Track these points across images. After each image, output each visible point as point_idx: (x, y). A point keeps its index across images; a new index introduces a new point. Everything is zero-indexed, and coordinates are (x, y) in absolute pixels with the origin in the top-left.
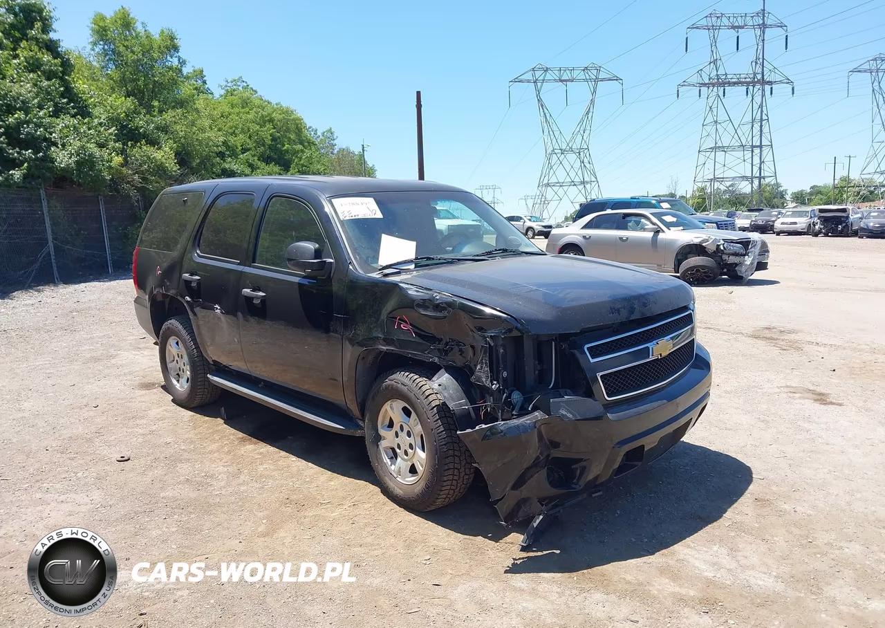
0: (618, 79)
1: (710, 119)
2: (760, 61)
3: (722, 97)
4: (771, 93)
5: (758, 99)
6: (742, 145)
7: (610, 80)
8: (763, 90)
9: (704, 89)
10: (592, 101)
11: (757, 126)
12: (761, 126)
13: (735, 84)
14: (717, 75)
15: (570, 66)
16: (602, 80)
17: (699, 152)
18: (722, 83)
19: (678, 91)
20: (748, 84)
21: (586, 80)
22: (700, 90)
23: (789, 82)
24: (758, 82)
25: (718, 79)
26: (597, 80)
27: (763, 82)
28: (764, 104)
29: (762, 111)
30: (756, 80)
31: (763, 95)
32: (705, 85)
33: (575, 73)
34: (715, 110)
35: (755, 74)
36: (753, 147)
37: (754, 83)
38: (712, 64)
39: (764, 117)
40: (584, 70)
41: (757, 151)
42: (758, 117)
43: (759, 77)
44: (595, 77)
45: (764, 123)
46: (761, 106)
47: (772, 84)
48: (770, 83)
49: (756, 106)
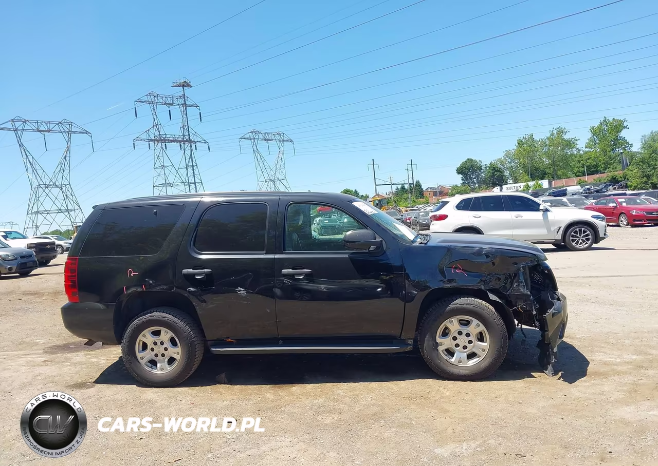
0: (87, 133)
1: (158, 164)
2: (186, 127)
3: (165, 150)
4: (196, 149)
5: (188, 152)
6: (183, 182)
7: (80, 133)
8: (191, 147)
9: (152, 144)
10: (68, 149)
11: (190, 170)
12: (193, 170)
13: (172, 141)
14: (160, 134)
15: (47, 120)
16: (75, 133)
17: (154, 186)
18: (162, 140)
19: (134, 143)
20: (180, 142)
21: (60, 132)
22: (149, 144)
23: (206, 142)
24: (186, 141)
25: (160, 137)
26: (70, 132)
27: (190, 141)
28: (193, 156)
29: (192, 161)
30: (185, 139)
31: (191, 150)
32: (152, 140)
33: (51, 126)
34: (161, 158)
35: (184, 135)
36: (189, 184)
37: (184, 142)
38: (155, 127)
39: (195, 164)
40: (58, 124)
41: (193, 186)
42: (191, 164)
43: (187, 138)
44: (69, 130)
45: (195, 168)
46: (191, 157)
47: (195, 143)
48: (195, 142)
49: (188, 157)
